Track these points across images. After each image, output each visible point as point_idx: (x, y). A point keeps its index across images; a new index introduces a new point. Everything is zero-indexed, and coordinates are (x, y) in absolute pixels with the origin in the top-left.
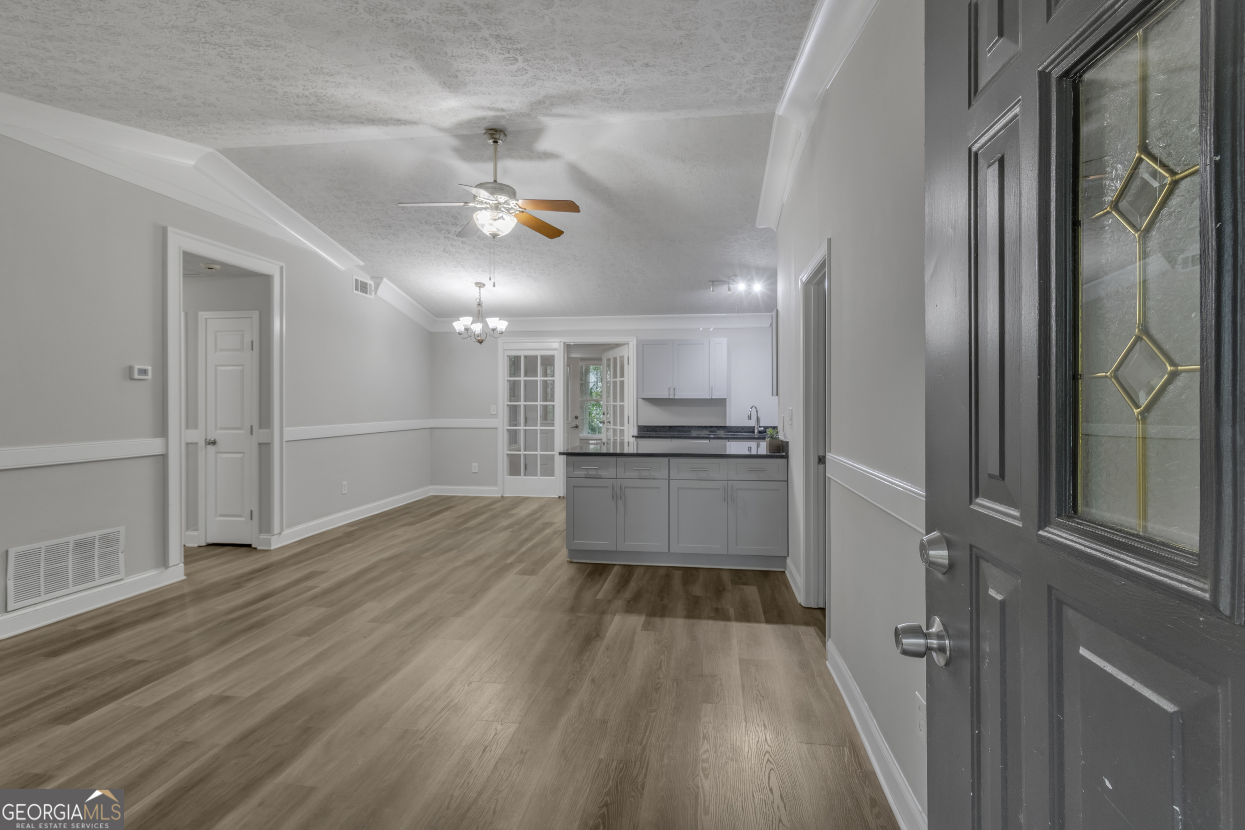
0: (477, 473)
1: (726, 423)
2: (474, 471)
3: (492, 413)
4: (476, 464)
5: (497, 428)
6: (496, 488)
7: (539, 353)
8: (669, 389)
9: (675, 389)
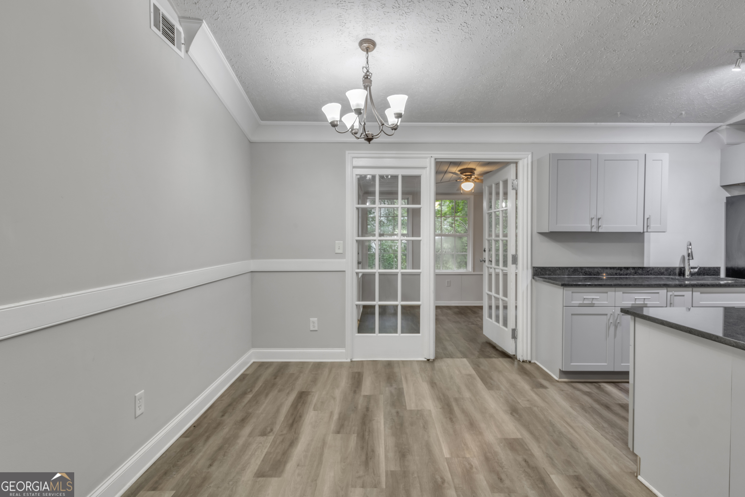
0: (316, 331)
1: (643, 263)
2: (312, 329)
3: (337, 251)
4: (315, 319)
5: (344, 271)
6: (343, 350)
7: (400, 173)
8: (592, 219)
9: (599, 219)
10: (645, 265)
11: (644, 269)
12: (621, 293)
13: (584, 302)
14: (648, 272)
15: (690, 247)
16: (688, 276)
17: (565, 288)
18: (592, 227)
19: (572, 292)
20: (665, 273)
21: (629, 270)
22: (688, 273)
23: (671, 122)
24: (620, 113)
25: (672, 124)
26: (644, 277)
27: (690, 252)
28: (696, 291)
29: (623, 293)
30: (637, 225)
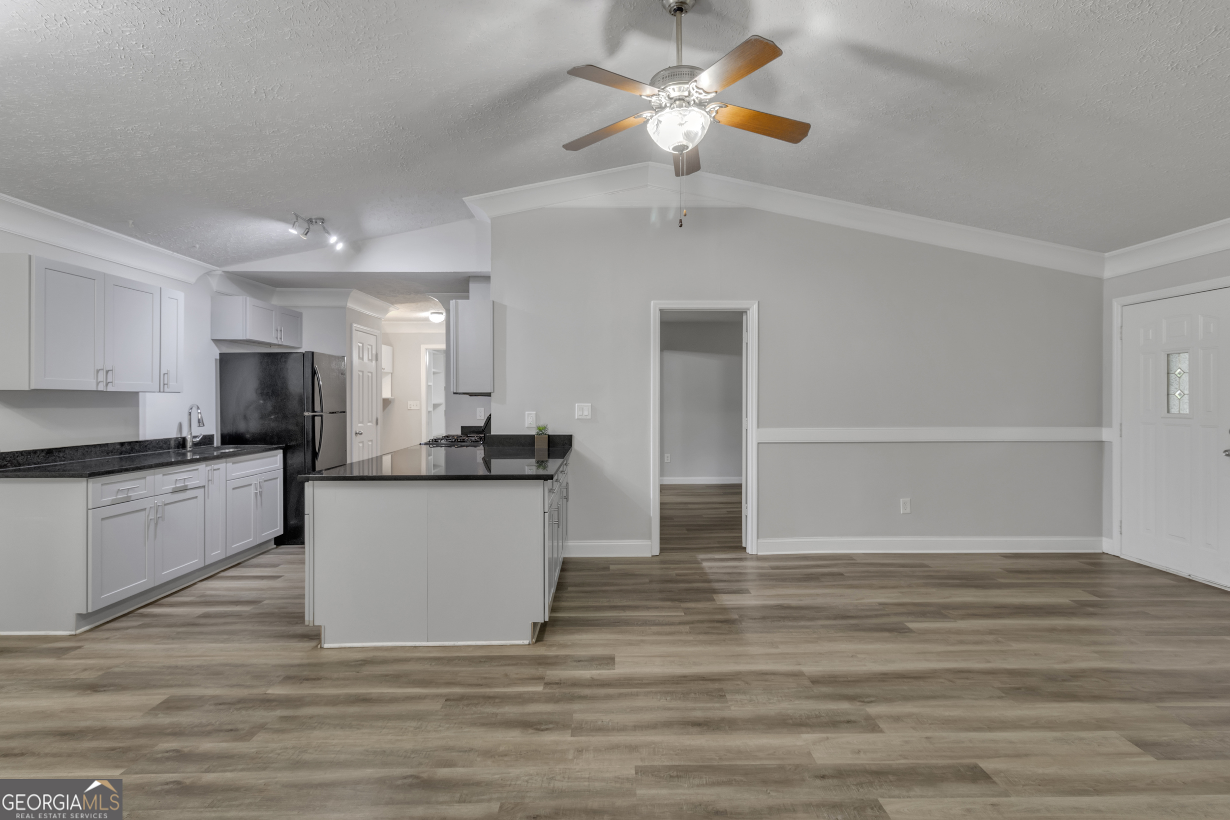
1: (138, 435)
8: (98, 371)
9: (107, 372)
10: (141, 439)
11: (142, 443)
12: (161, 475)
13: (118, 497)
14: (146, 446)
15: (199, 411)
16: (190, 447)
17: (90, 480)
18: (98, 384)
19: (102, 485)
20: (165, 446)
21: (123, 447)
22: (191, 444)
23: (174, 252)
24: (133, 223)
25: (175, 253)
26: (142, 455)
27: (200, 417)
28: (229, 462)
29: (164, 475)
30: (152, 382)
